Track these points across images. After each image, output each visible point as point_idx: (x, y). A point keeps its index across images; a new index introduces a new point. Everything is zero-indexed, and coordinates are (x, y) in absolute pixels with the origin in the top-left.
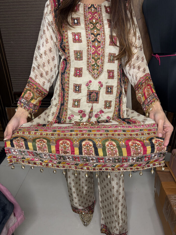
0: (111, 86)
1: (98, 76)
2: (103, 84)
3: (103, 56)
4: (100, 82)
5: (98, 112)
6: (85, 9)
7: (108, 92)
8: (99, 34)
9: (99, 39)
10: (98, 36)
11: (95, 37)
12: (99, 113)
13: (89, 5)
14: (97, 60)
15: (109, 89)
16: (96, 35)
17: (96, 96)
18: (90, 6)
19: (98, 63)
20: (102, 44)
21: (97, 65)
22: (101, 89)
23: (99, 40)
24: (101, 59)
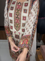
1: (18, 30)
11: (17, 16)
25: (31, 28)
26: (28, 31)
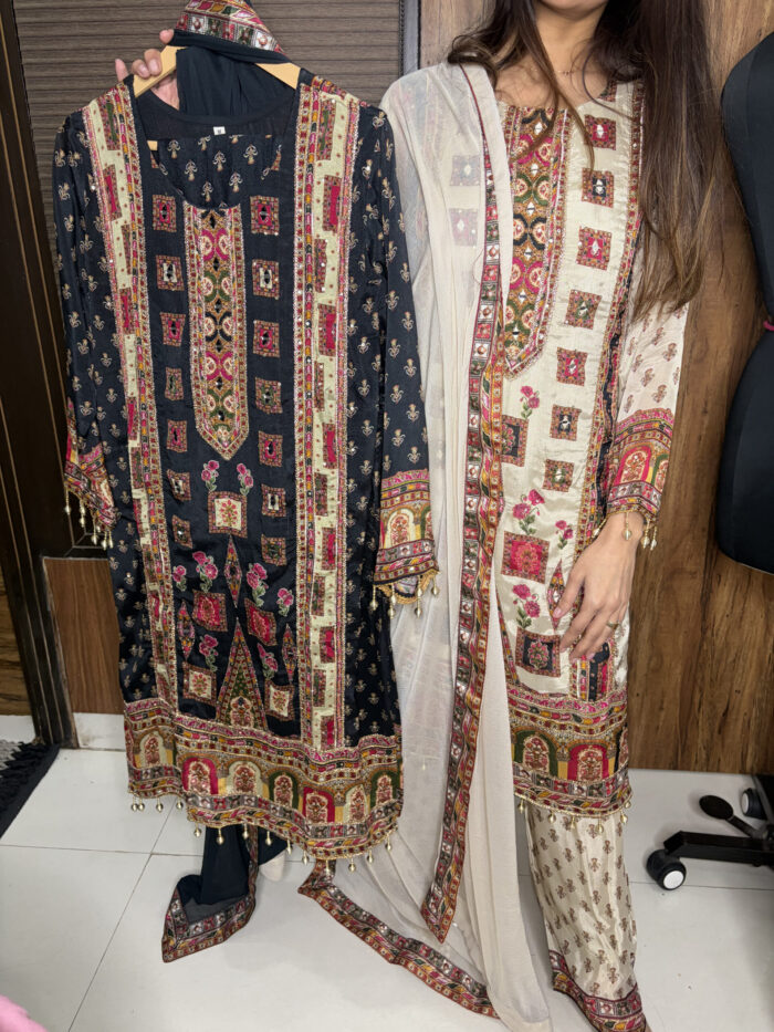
0: (573, 409)
1: (523, 366)
2: (540, 397)
3: (548, 298)
4: (527, 390)
5: (525, 499)
6: (509, 123)
7: (560, 429)
8: (544, 220)
9: (539, 235)
10: (539, 225)
11: (526, 226)
12: (529, 502)
13: (529, 110)
14: (524, 311)
15: (566, 419)
16: (529, 223)
17: (514, 438)
18: (530, 114)
19: (527, 321)
20: (550, 254)
21: (520, 326)
22: (530, 413)
23: (539, 240)
24: (541, 310)
25: (671, 353)
26: (647, 379)
